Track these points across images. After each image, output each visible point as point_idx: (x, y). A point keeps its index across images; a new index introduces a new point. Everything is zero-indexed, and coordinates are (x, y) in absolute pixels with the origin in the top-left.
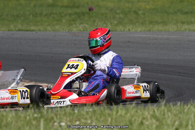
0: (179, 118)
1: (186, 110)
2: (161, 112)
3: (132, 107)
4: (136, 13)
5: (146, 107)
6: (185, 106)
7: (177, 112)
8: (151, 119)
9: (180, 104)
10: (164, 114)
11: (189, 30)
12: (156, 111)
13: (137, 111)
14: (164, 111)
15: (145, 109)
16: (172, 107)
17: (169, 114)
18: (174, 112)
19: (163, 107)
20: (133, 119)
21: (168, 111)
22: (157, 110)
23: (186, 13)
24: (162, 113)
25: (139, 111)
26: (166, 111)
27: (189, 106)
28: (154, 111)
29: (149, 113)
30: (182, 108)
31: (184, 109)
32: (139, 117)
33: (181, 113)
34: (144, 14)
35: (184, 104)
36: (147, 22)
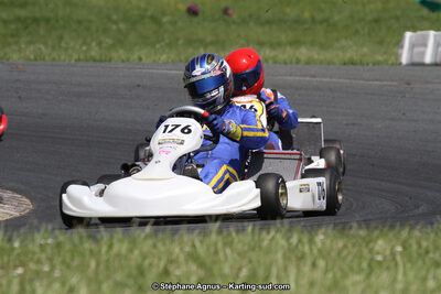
0: (250, 261)
1: (265, 243)
2: (208, 249)
3: (143, 235)
4: (154, 19)
5: (177, 237)
6: (264, 234)
7: (246, 248)
8: (187, 264)
9: (253, 229)
10: (216, 252)
11: (275, 62)
12: (198, 244)
13: (155, 246)
14: (216, 244)
15: (173, 241)
16: (234, 234)
17: (228, 251)
18: (240, 246)
19: (214, 237)
20: (147, 262)
21: (225, 244)
22: (201, 242)
23: (268, 22)
24: (212, 250)
25: (159, 245)
26: (220, 245)
27: (272, 233)
28: (194, 246)
29: (181, 249)
30: (256, 238)
31: (261, 240)
32: (160, 259)
33: (253, 249)
34: (173, 23)
35: (261, 229)
36: (181, 42)
